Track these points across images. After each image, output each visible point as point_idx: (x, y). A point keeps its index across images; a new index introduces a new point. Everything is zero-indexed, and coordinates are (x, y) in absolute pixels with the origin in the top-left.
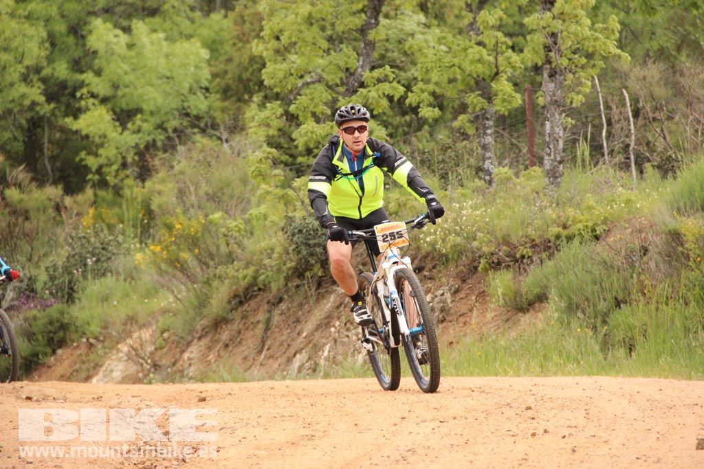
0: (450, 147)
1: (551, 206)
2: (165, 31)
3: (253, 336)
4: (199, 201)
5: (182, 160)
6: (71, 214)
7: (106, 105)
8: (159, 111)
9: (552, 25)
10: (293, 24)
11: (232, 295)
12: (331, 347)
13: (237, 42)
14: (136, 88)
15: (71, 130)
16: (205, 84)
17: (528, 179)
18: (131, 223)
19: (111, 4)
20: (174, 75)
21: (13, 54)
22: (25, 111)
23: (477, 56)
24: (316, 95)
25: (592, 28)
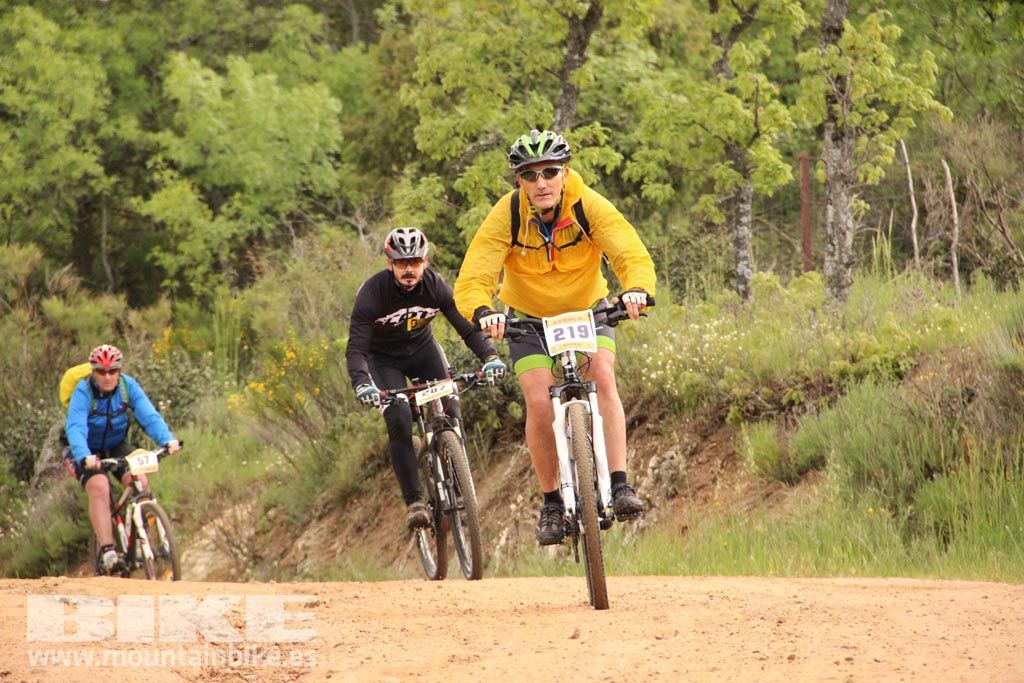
0: (688, 242)
1: (833, 329)
2: (277, 71)
3: (398, 516)
4: (322, 319)
5: (298, 259)
6: (138, 337)
7: (189, 179)
8: (267, 188)
9: (837, 64)
10: (461, 59)
11: (367, 455)
12: (510, 533)
13: (381, 87)
14: (234, 154)
15: (139, 215)
16: (335, 148)
17: (801, 290)
18: (225, 350)
19: (201, 33)
20: (290, 136)
21: (56, 104)
22: (76, 187)
23: (728, 109)
24: (493, 164)
25: (896, 69)
